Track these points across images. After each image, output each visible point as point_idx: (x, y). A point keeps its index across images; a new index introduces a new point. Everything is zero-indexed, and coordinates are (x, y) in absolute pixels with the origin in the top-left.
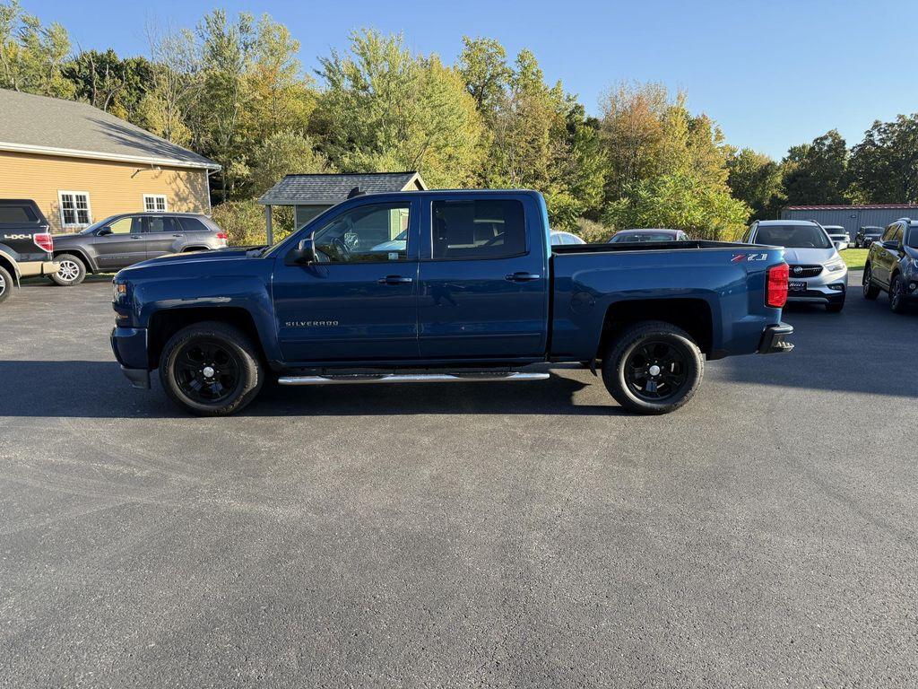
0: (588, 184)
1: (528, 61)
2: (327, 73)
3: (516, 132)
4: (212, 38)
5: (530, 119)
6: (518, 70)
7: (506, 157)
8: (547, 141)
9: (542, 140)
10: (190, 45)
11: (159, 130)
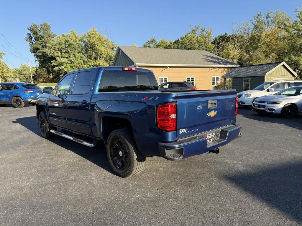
4: (255, 23)
10: (248, 27)
11: (232, 56)
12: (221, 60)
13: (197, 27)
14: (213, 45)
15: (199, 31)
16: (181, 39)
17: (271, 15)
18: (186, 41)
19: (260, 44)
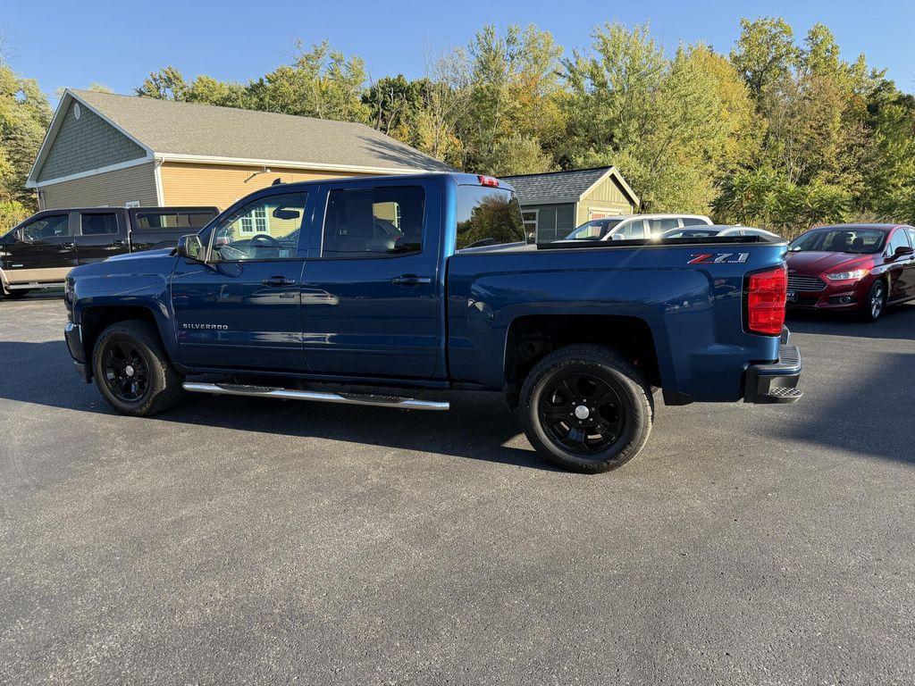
0: (893, 173)
1: (821, 38)
2: (568, 73)
3: (799, 117)
4: (480, 53)
5: (817, 102)
6: (807, 48)
7: (781, 146)
8: (838, 125)
9: (831, 125)
10: (462, 62)
11: (429, 145)
12: (412, 156)
13: (319, 49)
14: (366, 106)
15: (326, 60)
16: (270, 81)
17: (520, 37)
18: (286, 87)
19: (498, 115)
